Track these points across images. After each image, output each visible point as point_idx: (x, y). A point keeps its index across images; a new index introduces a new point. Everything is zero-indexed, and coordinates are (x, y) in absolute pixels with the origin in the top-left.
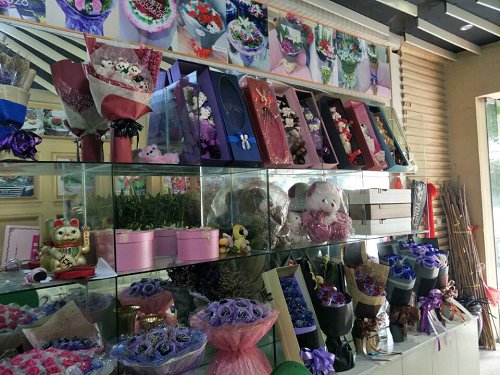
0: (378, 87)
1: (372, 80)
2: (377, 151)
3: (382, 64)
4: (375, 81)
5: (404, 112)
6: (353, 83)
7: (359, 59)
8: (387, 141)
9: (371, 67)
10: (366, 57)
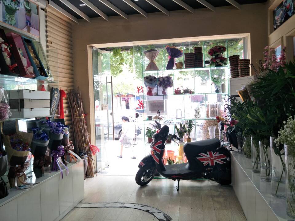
0: (31, 28)
1: (27, 23)
2: (28, 66)
3: (34, 15)
4: (29, 24)
5: (47, 46)
6: (14, 22)
7: (18, 8)
8: (35, 61)
9: (26, 15)
10: (23, 7)
